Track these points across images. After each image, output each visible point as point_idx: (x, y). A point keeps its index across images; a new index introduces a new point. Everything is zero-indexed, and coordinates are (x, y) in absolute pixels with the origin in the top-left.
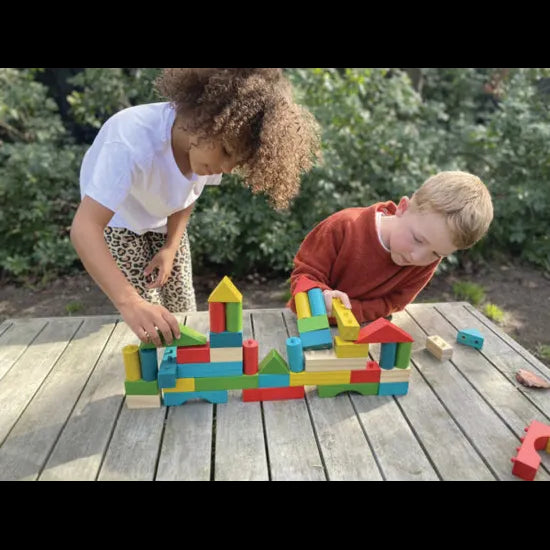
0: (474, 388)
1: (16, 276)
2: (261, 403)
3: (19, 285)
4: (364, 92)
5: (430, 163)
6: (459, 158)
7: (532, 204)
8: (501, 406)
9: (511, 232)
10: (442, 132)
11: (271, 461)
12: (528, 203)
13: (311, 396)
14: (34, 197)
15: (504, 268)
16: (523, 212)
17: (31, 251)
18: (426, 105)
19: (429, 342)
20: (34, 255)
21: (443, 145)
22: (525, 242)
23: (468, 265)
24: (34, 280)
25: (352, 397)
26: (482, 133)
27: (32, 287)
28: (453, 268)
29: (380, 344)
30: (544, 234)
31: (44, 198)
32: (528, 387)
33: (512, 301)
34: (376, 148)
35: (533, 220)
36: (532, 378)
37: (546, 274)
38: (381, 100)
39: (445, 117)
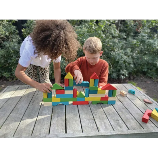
0: (133, 103)
1: (6, 78)
2: (77, 105)
3: (8, 80)
4: (103, 30)
5: (121, 50)
6: (129, 48)
7: (149, 61)
8: (139, 107)
9: (143, 68)
10: (124, 41)
11: (81, 118)
12: (148, 61)
13: (90, 104)
14: (12, 57)
15: (141, 78)
16: (146, 63)
17: (11, 71)
18: (120, 34)
19: (121, 92)
20: (12, 72)
21: (125, 45)
22: (147, 71)
23: (132, 77)
24: (12, 79)
25: (101, 104)
26: (135, 42)
27: (11, 81)
28: (128, 78)
29: (108, 90)
30: (152, 69)
31: (15, 57)
32: (146, 103)
33: (144, 87)
34: (106, 45)
35: (149, 65)
36: (147, 101)
37: (153, 80)
38: (108, 32)
39: (125, 37)
